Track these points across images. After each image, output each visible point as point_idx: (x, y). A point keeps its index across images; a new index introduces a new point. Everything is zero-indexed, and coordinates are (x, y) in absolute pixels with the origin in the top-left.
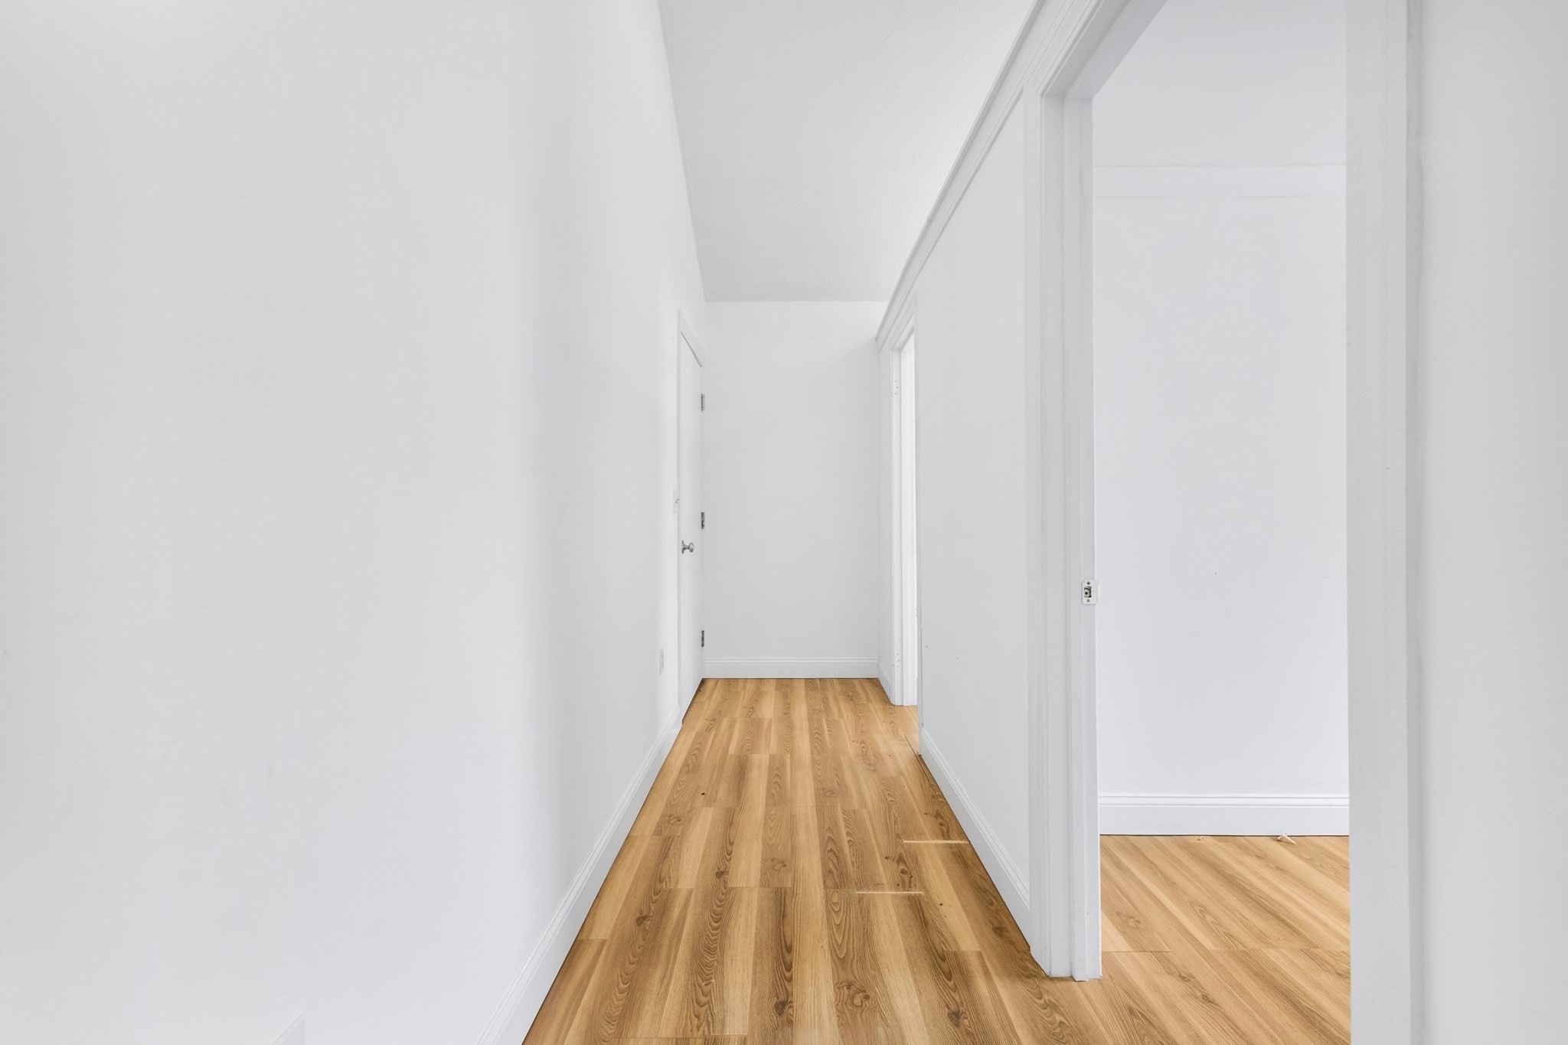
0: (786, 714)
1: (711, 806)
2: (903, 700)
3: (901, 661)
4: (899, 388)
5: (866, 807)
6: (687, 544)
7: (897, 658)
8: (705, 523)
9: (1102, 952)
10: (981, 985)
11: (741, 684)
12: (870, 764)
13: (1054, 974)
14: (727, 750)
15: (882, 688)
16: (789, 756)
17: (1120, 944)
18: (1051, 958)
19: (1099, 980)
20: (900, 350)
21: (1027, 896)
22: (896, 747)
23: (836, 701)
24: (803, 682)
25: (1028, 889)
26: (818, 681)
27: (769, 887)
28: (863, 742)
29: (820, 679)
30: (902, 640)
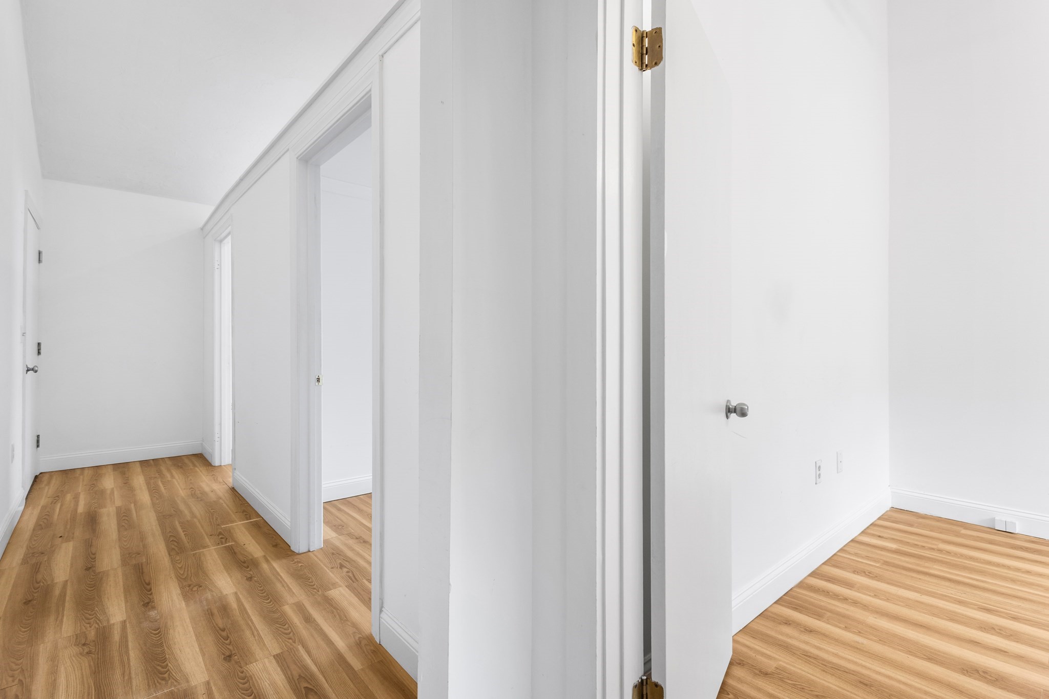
0: (126, 483)
1: (70, 541)
2: (221, 462)
3: (220, 438)
4: (220, 265)
5: (195, 517)
6: (31, 366)
7: (217, 436)
8: (42, 351)
9: (323, 540)
10: (265, 566)
11: (78, 472)
12: (198, 498)
13: (300, 552)
14: (76, 510)
15: (205, 458)
16: (132, 505)
17: (332, 535)
18: (299, 545)
19: (321, 549)
20: (221, 241)
21: (289, 524)
22: (216, 487)
23: (169, 470)
24: (138, 464)
25: (290, 520)
26: (152, 462)
27: (129, 565)
28: (192, 488)
29: (153, 460)
30: (221, 424)
